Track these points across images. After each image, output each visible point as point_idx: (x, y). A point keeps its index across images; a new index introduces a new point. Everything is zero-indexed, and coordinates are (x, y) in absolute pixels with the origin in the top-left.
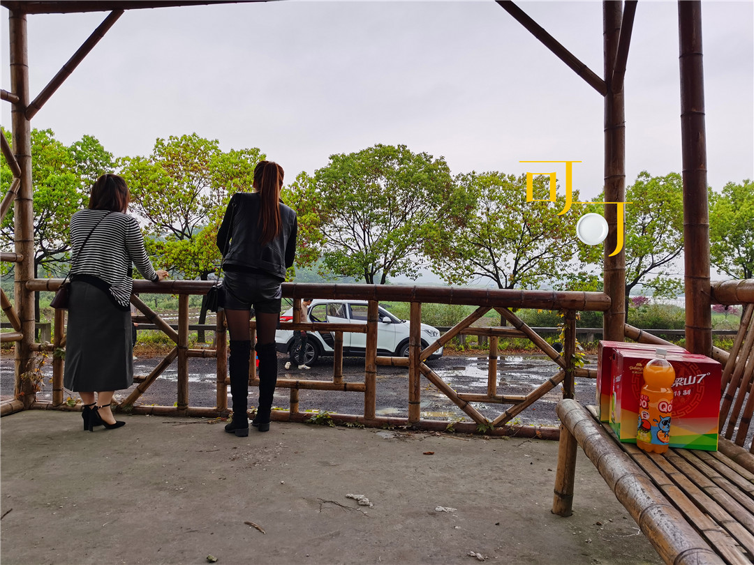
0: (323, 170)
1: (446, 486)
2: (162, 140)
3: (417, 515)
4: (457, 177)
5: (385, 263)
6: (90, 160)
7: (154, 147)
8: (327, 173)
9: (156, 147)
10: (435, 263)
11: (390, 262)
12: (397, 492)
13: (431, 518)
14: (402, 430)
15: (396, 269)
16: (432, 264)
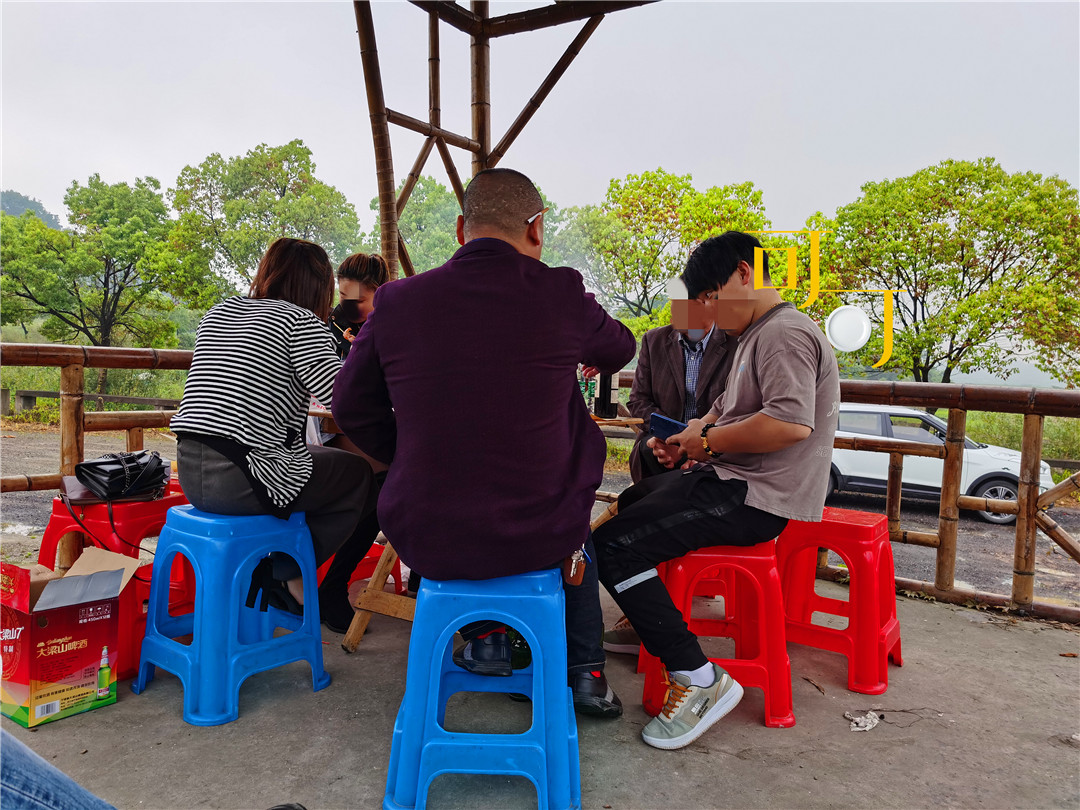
0: (851, 208)
2: (617, 181)
3: (1037, 739)
5: (951, 351)
7: (606, 192)
8: (856, 211)
9: (610, 190)
10: (1043, 352)
11: (961, 350)
12: (1001, 701)
14: (1000, 612)
15: (971, 360)
16: (1037, 354)
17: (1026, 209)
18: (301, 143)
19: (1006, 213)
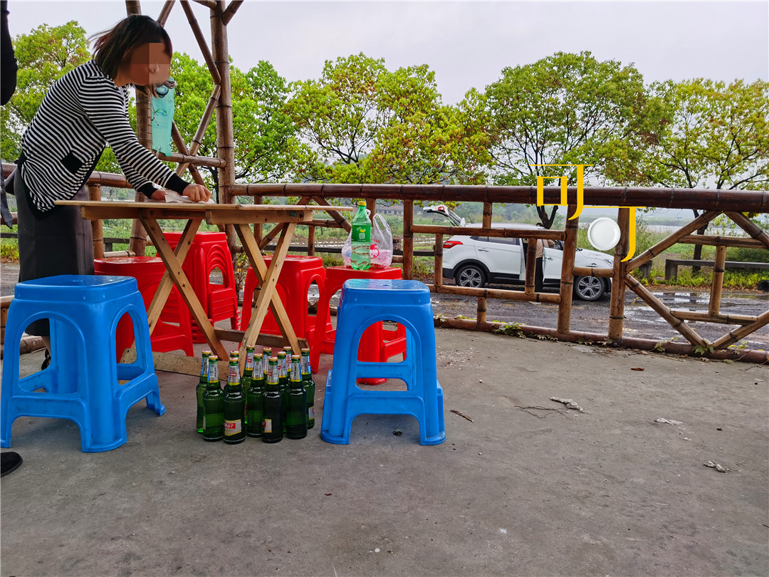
0: (495, 86)
1: (665, 401)
2: (330, 62)
3: (635, 423)
4: (652, 87)
6: (266, 85)
7: (322, 70)
8: (499, 88)
9: (325, 69)
12: (608, 401)
13: (654, 428)
17: (610, 88)
18: (76, 23)
19: (597, 91)
